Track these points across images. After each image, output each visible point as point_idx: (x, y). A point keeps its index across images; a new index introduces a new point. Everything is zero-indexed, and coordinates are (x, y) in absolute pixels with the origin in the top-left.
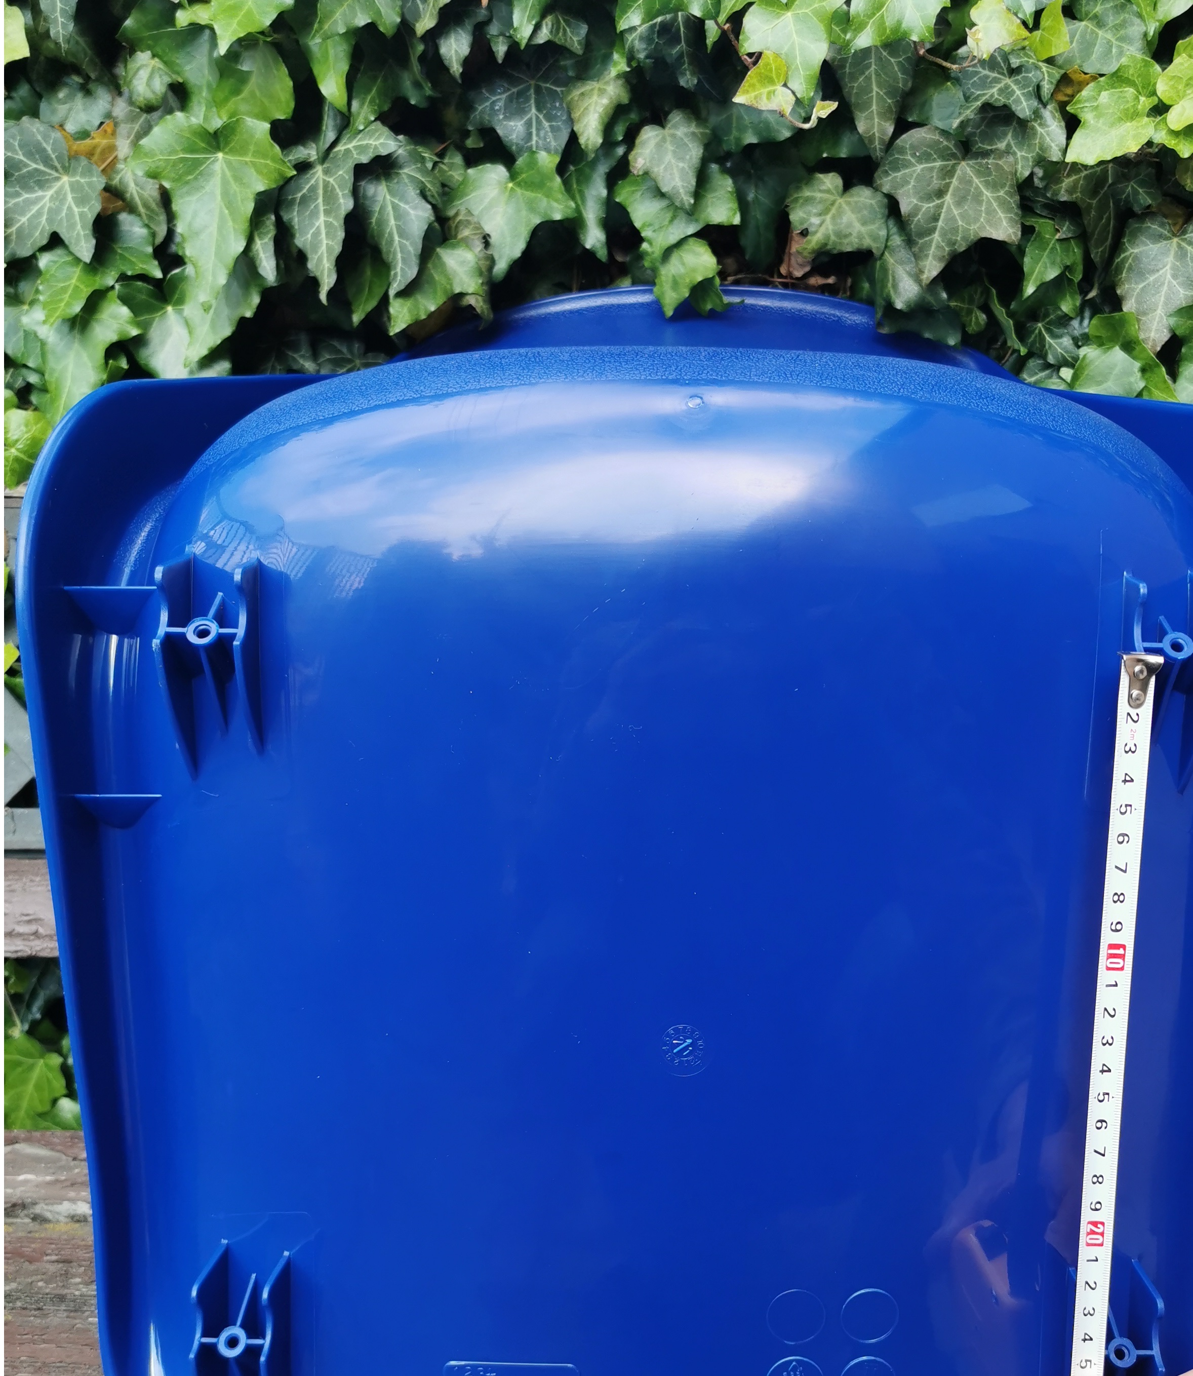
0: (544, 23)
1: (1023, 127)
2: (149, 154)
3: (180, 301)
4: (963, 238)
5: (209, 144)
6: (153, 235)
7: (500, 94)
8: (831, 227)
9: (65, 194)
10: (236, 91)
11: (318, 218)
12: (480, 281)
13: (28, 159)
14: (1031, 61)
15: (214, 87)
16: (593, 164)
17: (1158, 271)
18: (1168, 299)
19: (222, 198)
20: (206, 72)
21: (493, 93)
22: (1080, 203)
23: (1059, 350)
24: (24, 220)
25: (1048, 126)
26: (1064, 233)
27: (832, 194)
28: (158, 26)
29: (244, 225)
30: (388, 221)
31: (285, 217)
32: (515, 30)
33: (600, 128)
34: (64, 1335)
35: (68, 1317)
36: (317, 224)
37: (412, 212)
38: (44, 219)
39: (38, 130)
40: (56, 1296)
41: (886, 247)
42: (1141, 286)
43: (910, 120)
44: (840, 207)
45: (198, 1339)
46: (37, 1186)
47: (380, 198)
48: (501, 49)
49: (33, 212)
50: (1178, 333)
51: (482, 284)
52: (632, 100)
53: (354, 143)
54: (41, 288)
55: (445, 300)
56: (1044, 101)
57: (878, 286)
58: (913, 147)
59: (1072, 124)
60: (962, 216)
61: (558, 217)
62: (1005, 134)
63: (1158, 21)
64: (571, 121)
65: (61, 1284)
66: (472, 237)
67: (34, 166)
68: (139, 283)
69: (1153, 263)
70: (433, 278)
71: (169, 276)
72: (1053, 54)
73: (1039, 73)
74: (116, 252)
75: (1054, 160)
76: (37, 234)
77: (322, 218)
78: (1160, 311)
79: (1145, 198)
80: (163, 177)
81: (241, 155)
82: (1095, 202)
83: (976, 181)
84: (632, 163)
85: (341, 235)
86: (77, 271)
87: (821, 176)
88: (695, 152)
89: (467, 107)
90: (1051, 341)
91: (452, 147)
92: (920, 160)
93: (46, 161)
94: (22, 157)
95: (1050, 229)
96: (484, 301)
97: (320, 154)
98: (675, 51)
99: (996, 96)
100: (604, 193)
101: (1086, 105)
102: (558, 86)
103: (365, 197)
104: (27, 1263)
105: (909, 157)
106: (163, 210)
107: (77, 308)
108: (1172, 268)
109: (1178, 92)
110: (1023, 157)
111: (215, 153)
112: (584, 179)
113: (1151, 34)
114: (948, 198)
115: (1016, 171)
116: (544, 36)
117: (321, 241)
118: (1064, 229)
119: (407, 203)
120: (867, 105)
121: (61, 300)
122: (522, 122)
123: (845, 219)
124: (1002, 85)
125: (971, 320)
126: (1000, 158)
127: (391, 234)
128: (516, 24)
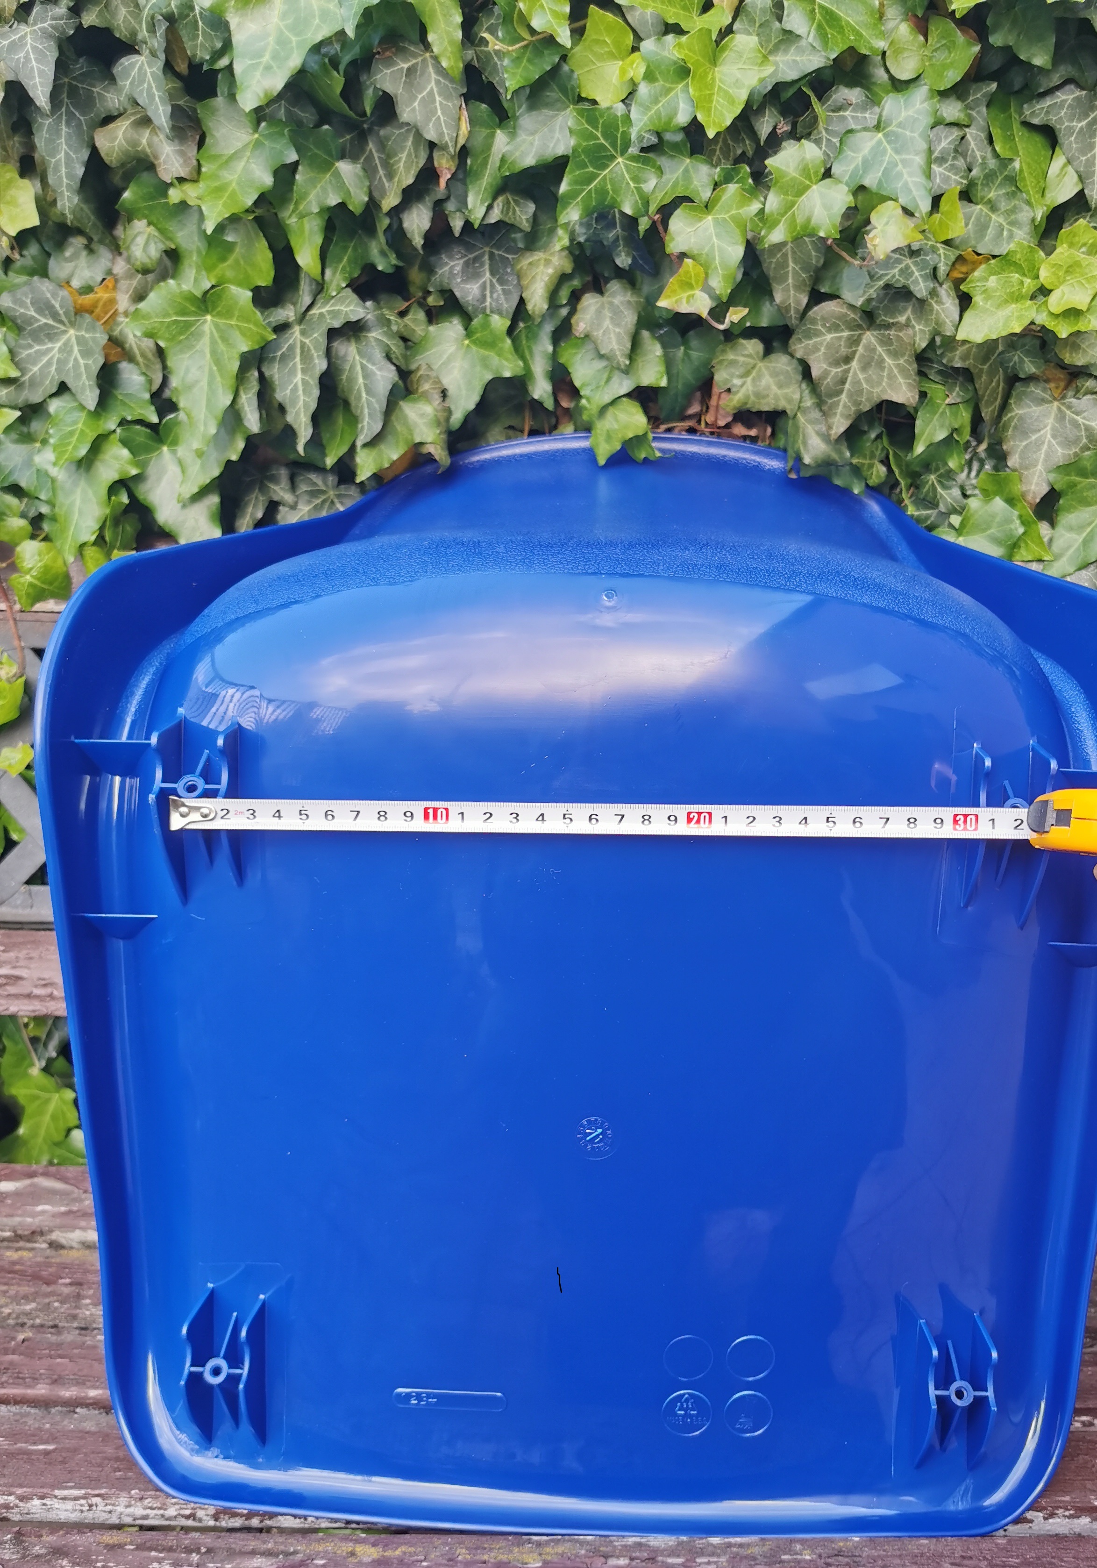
0: (495, 204)
1: (922, 305)
2: (146, 317)
3: (175, 443)
4: (868, 399)
5: (199, 308)
6: (150, 382)
7: (458, 259)
8: (750, 388)
9: (72, 346)
10: (223, 259)
11: (296, 376)
12: (438, 431)
13: (39, 314)
14: (930, 243)
15: (204, 253)
16: (540, 325)
17: (1039, 431)
18: (1048, 455)
19: (211, 356)
20: (196, 239)
21: (451, 258)
22: (972, 370)
23: (949, 500)
24: (36, 369)
25: (943, 304)
26: (953, 398)
27: (754, 358)
28: (152, 198)
29: (232, 381)
30: (356, 379)
31: (267, 374)
32: (470, 211)
33: (546, 295)
34: (76, 1351)
35: (80, 1334)
36: (295, 381)
37: (378, 373)
38: (54, 368)
39: (47, 288)
40: (69, 1315)
41: (799, 408)
42: (1024, 444)
43: (823, 291)
44: (760, 370)
45: (188, 1368)
46: (53, 1216)
47: (350, 358)
48: (457, 224)
49: (44, 362)
50: (1056, 487)
51: (440, 434)
52: (574, 270)
53: (327, 308)
54: (51, 431)
55: (406, 449)
56: (941, 281)
57: (791, 440)
58: (823, 319)
59: (965, 301)
60: (867, 380)
61: (507, 374)
62: (905, 309)
63: (1046, 205)
64: (521, 287)
65: (74, 1305)
66: (431, 391)
67: (44, 321)
68: (138, 427)
69: (1036, 424)
70: (396, 429)
71: (164, 421)
72: (950, 237)
73: (935, 256)
74: (117, 398)
75: (948, 334)
76: (48, 382)
77: (299, 376)
78: (1040, 467)
79: (1029, 367)
80: (159, 338)
81: (226, 319)
82: (986, 367)
83: (879, 349)
84: (574, 326)
85: (316, 392)
86: (83, 415)
87: (744, 342)
88: (630, 319)
89: (429, 269)
90: (942, 492)
91: (415, 305)
92: (829, 330)
93: (55, 316)
94: (33, 313)
95: (941, 395)
96: (442, 449)
97: (298, 316)
98: (611, 235)
99: (897, 277)
100: (550, 349)
101: (978, 284)
102: (510, 254)
103: (337, 358)
104: (45, 1285)
105: (820, 328)
106: (159, 360)
107: (83, 452)
108: (1052, 429)
109: (1059, 278)
110: (920, 330)
111: (203, 316)
112: (532, 335)
113: (1039, 219)
114: (855, 364)
115: (914, 343)
116: (495, 216)
117: (298, 397)
118: (954, 394)
119: (374, 364)
120: (785, 278)
121: (69, 444)
122: (478, 285)
123: (764, 382)
124: (903, 265)
125: (872, 473)
126: (900, 330)
127: (359, 391)
128: (470, 206)
